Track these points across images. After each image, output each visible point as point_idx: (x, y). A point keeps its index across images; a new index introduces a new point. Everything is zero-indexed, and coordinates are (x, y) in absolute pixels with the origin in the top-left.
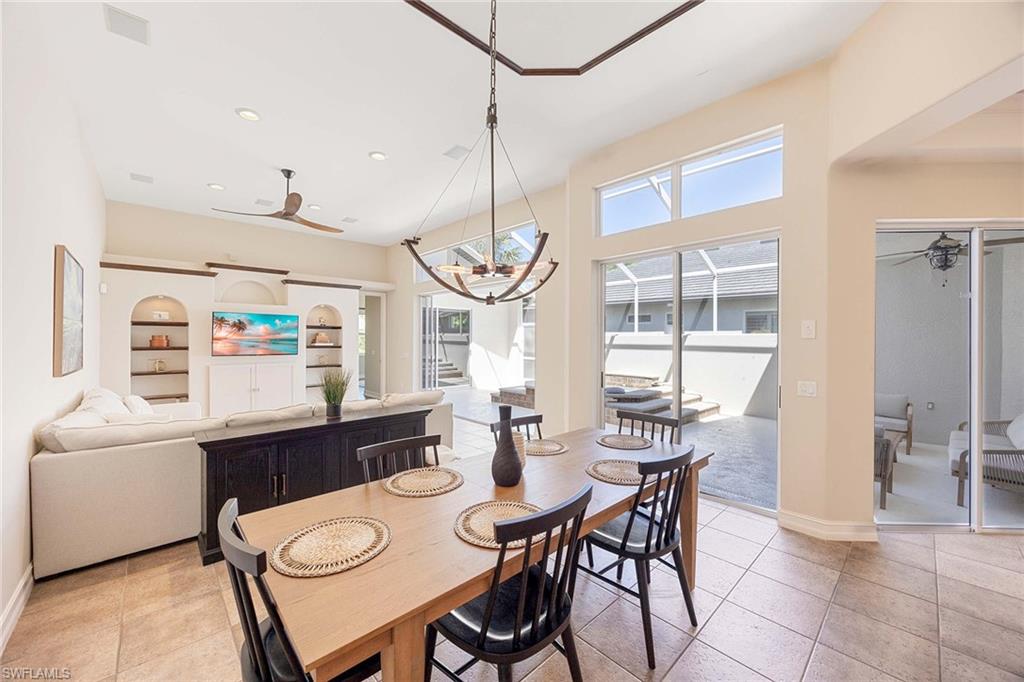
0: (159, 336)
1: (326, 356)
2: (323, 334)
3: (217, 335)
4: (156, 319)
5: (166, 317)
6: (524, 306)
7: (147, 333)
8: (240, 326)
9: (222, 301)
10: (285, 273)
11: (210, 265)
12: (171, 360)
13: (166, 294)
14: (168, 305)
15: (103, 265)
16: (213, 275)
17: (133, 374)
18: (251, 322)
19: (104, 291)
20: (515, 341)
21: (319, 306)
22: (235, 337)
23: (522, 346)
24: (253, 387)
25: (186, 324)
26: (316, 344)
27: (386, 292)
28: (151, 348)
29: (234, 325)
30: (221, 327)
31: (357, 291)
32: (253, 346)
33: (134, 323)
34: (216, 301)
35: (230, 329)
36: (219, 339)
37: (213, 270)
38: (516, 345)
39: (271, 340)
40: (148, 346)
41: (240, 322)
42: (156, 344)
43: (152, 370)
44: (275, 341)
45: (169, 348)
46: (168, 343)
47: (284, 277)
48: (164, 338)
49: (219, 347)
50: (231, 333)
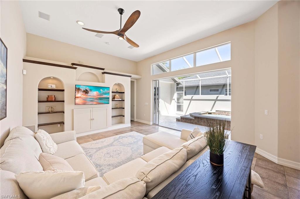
0: (51, 96)
1: (119, 104)
2: (117, 95)
3: (77, 96)
4: (49, 88)
5: (54, 87)
6: (177, 86)
7: (45, 94)
8: (86, 92)
10: (103, 69)
11: (73, 64)
12: (56, 106)
13: (54, 76)
14: (55, 81)
15: (24, 61)
16: (75, 68)
17: (39, 113)
19: (25, 73)
20: (173, 98)
21: (116, 84)
22: (84, 97)
23: (176, 100)
24: (92, 118)
25: (63, 90)
26: (115, 99)
27: (136, 79)
28: (47, 101)
29: (84, 91)
30: (78, 92)
31: (130, 78)
32: (92, 101)
33: (39, 90)
34: (76, 80)
35: (82, 93)
36: (78, 98)
37: (74, 66)
38: (174, 99)
39: (99, 98)
40: (46, 100)
41: (86, 90)
42: (49, 99)
43: (47, 111)
44: (101, 99)
45: (55, 101)
46: (55, 99)
47: (103, 71)
48: (53, 97)
49: (78, 101)
50: (82, 95)
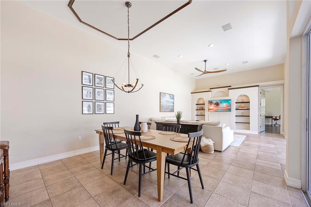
2: (243, 105)
4: (200, 103)
8: (217, 104)
9: (214, 97)
10: (230, 86)
11: (210, 89)
16: (211, 91)
18: (221, 103)
22: (216, 108)
25: (204, 104)
26: (240, 108)
27: (283, 85)
28: (199, 110)
29: (215, 104)
30: (211, 105)
31: (258, 87)
33: (196, 104)
36: (211, 109)
41: (217, 103)
47: (229, 88)
48: (202, 107)
50: (214, 107)
